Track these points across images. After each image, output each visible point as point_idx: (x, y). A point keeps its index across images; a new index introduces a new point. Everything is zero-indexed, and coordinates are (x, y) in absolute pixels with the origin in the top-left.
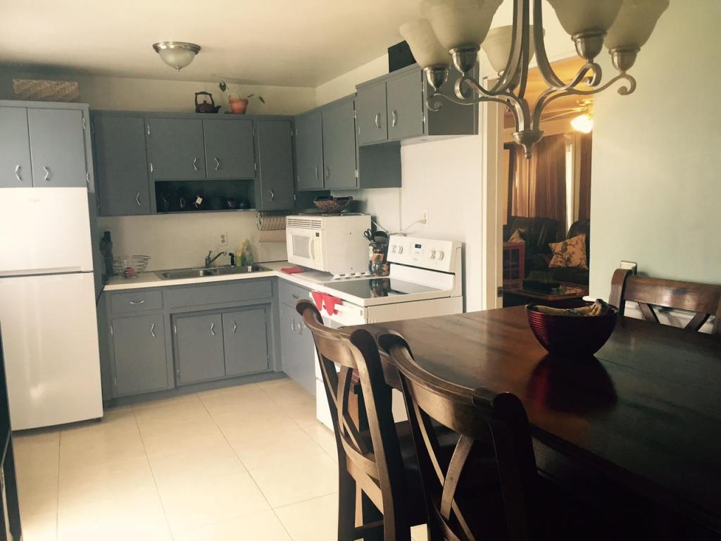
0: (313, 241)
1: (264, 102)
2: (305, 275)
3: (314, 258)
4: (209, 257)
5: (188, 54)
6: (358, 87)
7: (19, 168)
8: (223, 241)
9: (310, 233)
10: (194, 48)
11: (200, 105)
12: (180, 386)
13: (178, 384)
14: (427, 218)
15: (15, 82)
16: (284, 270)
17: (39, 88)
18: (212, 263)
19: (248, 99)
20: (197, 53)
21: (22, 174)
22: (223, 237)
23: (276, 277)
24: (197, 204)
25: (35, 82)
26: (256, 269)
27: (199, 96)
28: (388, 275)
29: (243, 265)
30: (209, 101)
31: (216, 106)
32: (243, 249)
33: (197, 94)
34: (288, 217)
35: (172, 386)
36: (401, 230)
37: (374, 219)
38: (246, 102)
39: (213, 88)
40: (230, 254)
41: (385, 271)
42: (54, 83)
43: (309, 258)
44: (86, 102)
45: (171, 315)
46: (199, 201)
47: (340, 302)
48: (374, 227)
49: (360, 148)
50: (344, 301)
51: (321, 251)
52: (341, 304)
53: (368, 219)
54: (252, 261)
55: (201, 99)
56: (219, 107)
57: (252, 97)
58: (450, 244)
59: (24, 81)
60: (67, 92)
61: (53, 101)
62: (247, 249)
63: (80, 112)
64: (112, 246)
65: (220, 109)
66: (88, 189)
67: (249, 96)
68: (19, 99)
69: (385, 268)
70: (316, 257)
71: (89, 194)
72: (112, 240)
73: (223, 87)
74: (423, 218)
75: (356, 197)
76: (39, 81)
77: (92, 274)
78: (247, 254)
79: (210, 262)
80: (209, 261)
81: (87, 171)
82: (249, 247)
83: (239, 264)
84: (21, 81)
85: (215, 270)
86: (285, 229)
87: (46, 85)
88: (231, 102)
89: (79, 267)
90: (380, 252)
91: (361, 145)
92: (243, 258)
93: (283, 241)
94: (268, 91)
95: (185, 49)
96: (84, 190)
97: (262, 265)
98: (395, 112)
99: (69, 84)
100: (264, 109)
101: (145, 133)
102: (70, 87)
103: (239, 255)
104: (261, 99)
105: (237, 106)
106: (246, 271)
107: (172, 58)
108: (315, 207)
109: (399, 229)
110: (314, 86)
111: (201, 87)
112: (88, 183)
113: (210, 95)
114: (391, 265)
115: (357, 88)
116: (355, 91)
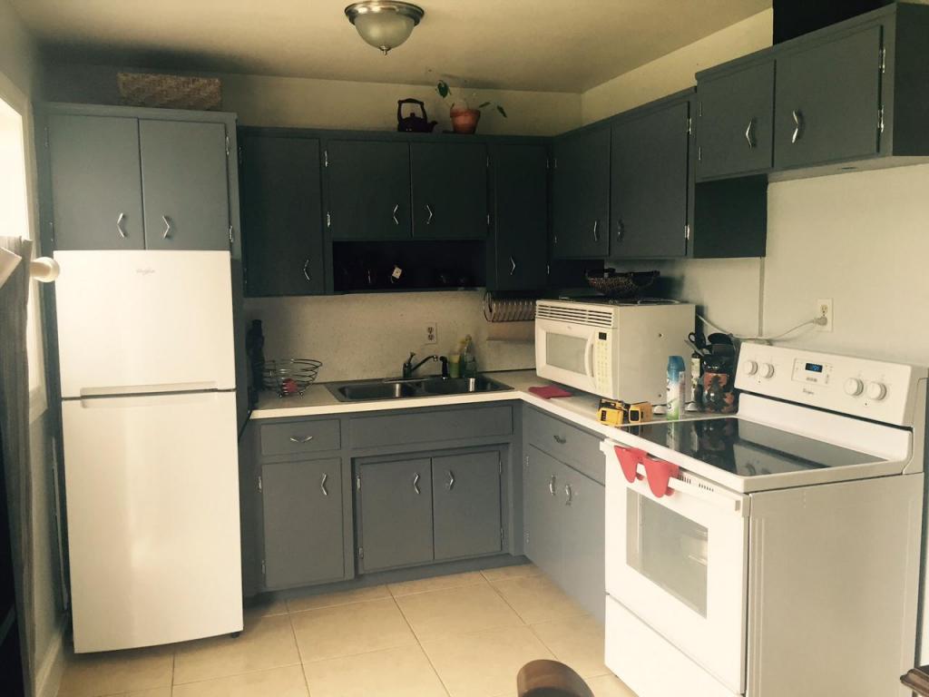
0: (592, 346)
1: (505, 115)
2: (571, 402)
3: (593, 376)
4: (409, 363)
5: (403, 24)
6: (699, 76)
7: (123, 217)
8: (431, 337)
9: (589, 332)
10: (414, 11)
11: (407, 118)
12: (362, 575)
13: (361, 572)
14: (828, 315)
15: (122, 77)
16: (533, 391)
17: (159, 88)
18: (413, 374)
19: (481, 109)
20: (417, 22)
21: (128, 228)
22: (430, 330)
23: (520, 401)
24: (394, 278)
25: (152, 77)
26: (482, 386)
27: (403, 105)
28: (736, 411)
29: (460, 376)
30: (419, 114)
31: (429, 121)
32: (461, 350)
33: (400, 102)
34: (539, 303)
35: (350, 575)
36: (761, 334)
37: (700, 311)
38: (476, 114)
39: (427, 93)
40: (443, 359)
41: (727, 405)
42: (183, 79)
43: (585, 374)
44: (232, 111)
45: (353, 460)
46: (397, 273)
47: (679, 472)
48: (699, 325)
49: (698, 185)
50: (685, 470)
51: (610, 366)
52: (680, 477)
53: (690, 312)
54: (475, 370)
55: (407, 110)
56: (434, 123)
57: (487, 107)
58: (906, 372)
59: (135, 76)
60: (203, 94)
61: (180, 108)
62: (468, 351)
63: (222, 126)
64: (263, 343)
65: (435, 128)
66: (232, 254)
67: (482, 106)
68: (126, 104)
69: (728, 399)
70: (596, 373)
71: (233, 262)
72: (264, 334)
73: (443, 90)
74: (820, 315)
75: (664, 272)
76: (160, 75)
77: (233, 394)
78: (468, 358)
79: (411, 371)
80: (409, 369)
81: (230, 223)
82: (470, 346)
83: (454, 375)
84: (131, 75)
85: (418, 384)
86: (534, 320)
87: (170, 83)
88: (454, 115)
89: (213, 382)
90: (717, 372)
91: (699, 181)
92: (462, 363)
93: (530, 340)
94: (512, 98)
95: (398, 13)
96: (225, 257)
97: (491, 377)
98: (799, 115)
99: (206, 81)
100: (505, 127)
101: (322, 164)
102: (208, 86)
103: (455, 359)
104: (501, 110)
105: (463, 121)
106: (465, 391)
107: (375, 31)
108: (591, 286)
109: (757, 331)
110: (581, 92)
111: (406, 91)
112: (231, 243)
113: (422, 104)
114: (742, 396)
115: (697, 79)
116: (695, 83)
